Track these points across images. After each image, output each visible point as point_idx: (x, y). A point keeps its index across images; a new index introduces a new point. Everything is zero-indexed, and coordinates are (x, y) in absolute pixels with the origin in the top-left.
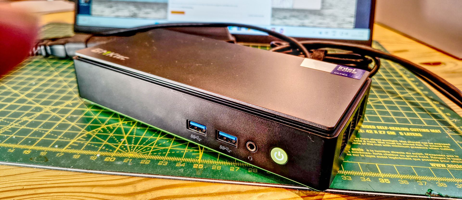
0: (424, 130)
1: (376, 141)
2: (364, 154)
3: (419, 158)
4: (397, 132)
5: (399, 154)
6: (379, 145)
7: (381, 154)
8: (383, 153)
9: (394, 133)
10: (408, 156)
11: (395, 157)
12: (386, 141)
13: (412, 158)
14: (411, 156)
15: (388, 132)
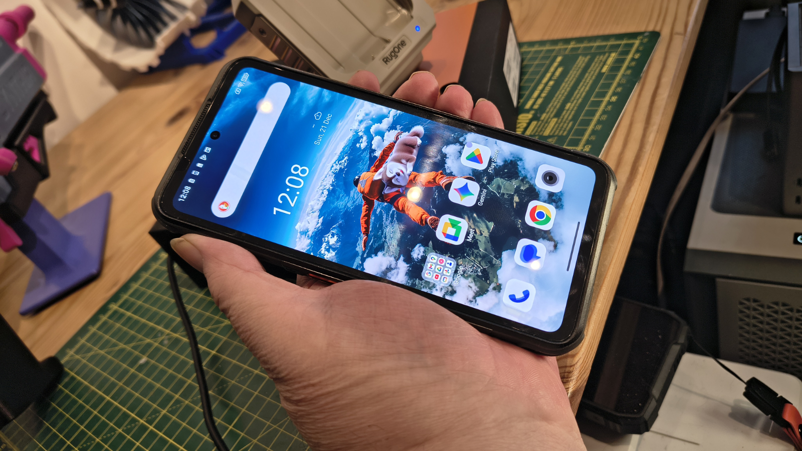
0: (555, 64)
1: (560, 94)
2: (576, 103)
3: (592, 76)
4: (550, 79)
5: (583, 85)
6: (566, 93)
7: (579, 95)
8: (578, 93)
9: (551, 83)
10: (587, 81)
11: (585, 89)
12: (561, 88)
13: (591, 79)
14: (588, 79)
15: (549, 85)
